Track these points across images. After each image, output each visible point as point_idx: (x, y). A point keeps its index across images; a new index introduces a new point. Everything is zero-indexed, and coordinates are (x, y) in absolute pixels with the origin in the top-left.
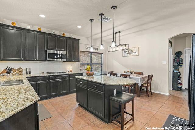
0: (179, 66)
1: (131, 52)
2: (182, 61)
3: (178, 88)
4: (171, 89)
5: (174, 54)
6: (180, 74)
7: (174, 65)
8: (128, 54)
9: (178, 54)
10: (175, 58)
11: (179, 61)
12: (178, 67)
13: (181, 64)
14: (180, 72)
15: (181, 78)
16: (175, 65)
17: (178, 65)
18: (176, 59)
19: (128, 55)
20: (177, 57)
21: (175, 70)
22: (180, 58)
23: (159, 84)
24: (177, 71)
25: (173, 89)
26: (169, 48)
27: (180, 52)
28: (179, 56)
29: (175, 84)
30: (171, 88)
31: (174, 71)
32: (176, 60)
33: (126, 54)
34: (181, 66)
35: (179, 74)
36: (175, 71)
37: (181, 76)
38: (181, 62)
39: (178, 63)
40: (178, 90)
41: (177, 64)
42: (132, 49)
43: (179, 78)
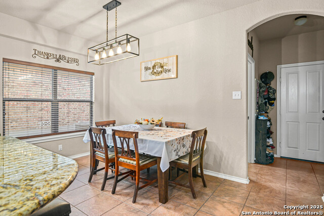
0: (268, 105)
1: (160, 69)
2: (274, 94)
3: (267, 156)
4: (253, 162)
5: (257, 77)
6: (271, 124)
7: (258, 103)
8: (154, 73)
9: (267, 78)
10: (259, 87)
11: (269, 95)
12: (267, 107)
13: (273, 102)
14: (269, 120)
15: (272, 133)
16: (260, 102)
17: (265, 103)
18: (263, 89)
19: (154, 77)
20: (263, 84)
21: (261, 115)
22: (269, 87)
23: (225, 154)
24: (265, 118)
25: (257, 162)
26: (247, 61)
27: (269, 72)
28: (267, 81)
29: (261, 148)
30: (253, 159)
31: (257, 118)
32: (261, 91)
33: (148, 75)
34: (272, 104)
35: (268, 123)
36: (261, 118)
37: (272, 129)
38: (271, 95)
39: (265, 99)
40: (266, 164)
41: (264, 101)
42: (161, 62)
43: (269, 133)
